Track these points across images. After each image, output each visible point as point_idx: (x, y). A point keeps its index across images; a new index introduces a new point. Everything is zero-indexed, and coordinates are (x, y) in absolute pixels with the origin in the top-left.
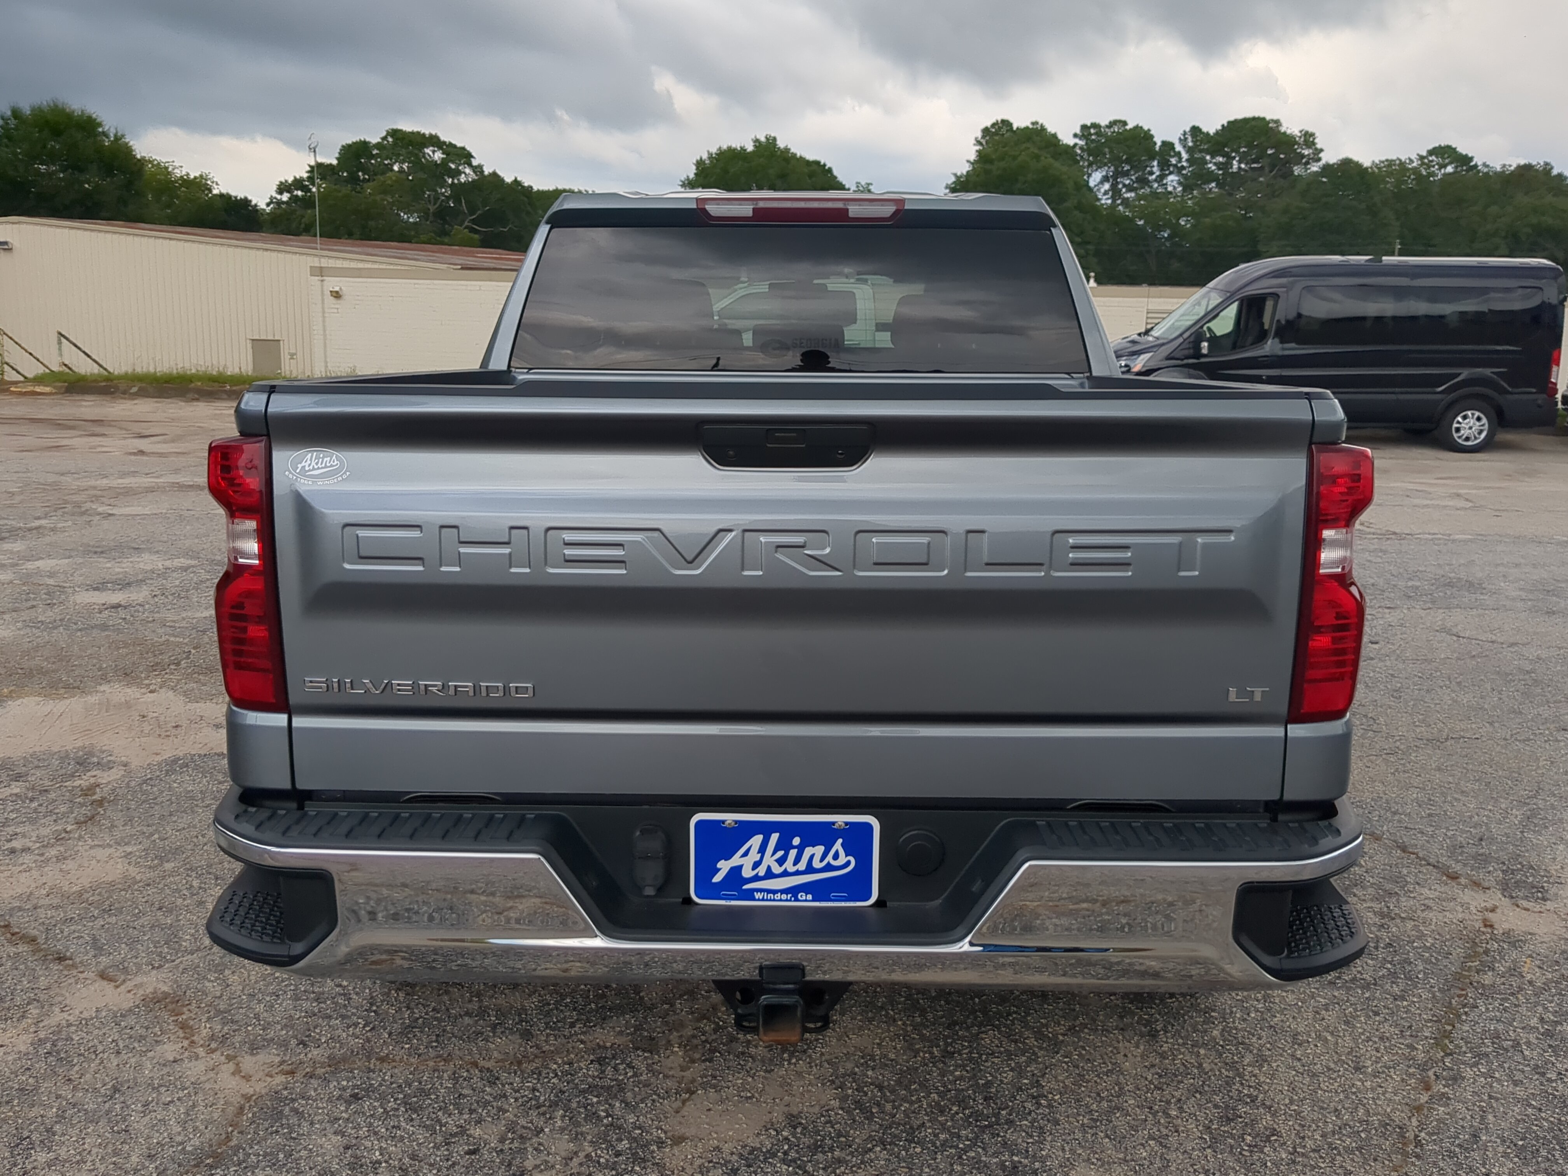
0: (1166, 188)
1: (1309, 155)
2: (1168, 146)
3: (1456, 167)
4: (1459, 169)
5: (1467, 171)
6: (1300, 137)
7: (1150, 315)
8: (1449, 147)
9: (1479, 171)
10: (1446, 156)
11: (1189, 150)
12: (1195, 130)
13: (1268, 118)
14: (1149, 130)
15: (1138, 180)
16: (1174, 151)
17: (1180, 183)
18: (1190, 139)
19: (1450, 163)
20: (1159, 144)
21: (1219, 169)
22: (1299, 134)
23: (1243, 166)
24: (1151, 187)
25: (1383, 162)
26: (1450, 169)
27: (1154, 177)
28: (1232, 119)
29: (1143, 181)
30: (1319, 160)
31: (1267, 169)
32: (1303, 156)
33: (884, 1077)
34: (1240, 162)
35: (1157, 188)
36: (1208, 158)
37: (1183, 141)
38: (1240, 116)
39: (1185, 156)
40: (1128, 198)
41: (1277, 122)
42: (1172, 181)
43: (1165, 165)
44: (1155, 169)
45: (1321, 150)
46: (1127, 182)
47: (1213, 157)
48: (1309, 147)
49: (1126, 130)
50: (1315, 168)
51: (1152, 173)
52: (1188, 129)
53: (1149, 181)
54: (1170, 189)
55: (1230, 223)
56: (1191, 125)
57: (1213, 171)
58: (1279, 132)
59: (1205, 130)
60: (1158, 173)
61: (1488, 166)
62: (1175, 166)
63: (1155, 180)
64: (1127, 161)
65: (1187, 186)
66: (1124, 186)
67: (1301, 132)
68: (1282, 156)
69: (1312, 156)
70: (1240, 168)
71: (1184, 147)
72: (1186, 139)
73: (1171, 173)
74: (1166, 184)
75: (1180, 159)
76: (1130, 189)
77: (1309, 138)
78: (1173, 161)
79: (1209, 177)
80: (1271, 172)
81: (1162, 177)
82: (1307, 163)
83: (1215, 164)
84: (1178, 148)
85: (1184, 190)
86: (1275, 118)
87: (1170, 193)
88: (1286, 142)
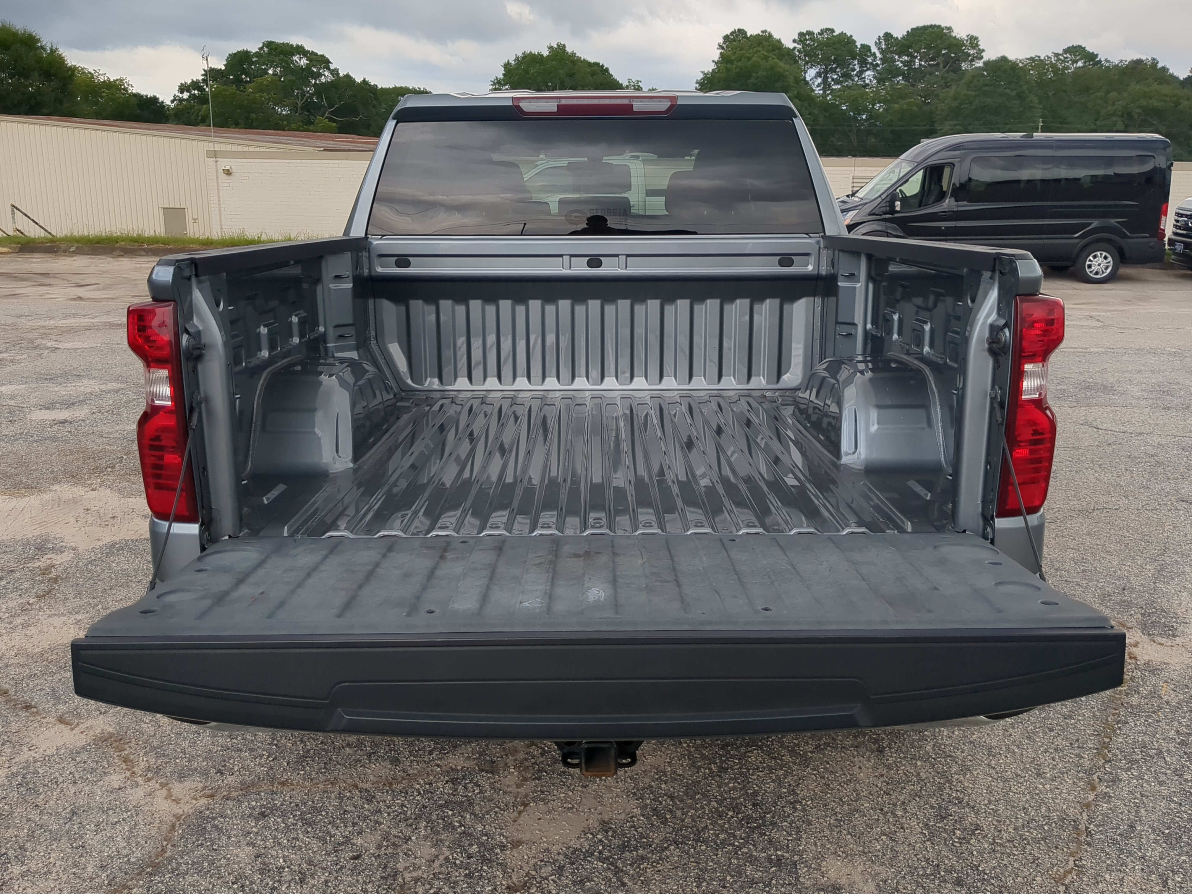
0: (864, 81)
1: (973, 54)
2: (866, 48)
3: (1085, 62)
4: (1087, 63)
5: (1093, 65)
6: (967, 41)
7: (855, 180)
8: (1080, 47)
9: (1102, 65)
10: (1078, 53)
11: (882, 52)
12: (888, 36)
13: (943, 25)
14: (851, 36)
15: (843, 75)
16: (871, 53)
17: (875, 77)
18: (883, 43)
19: (1081, 59)
20: (859, 46)
21: (905, 66)
22: (966, 38)
23: (923, 63)
24: (853, 80)
25: (1028, 59)
26: (1080, 64)
27: (855, 73)
28: (915, 27)
29: (847, 76)
30: (982, 58)
31: (941, 66)
32: (969, 55)
33: (674, 789)
34: (920, 60)
35: (858, 81)
36: (897, 57)
37: (878, 44)
38: (921, 24)
39: (879, 55)
40: (835, 89)
41: (949, 29)
42: (869, 76)
43: (863, 63)
44: (856, 67)
45: (983, 51)
46: (835, 77)
47: (899, 57)
48: (974, 48)
49: (833, 36)
50: (979, 64)
51: (854, 70)
52: (882, 35)
53: (852, 76)
54: (867, 81)
55: (914, 108)
56: (884, 32)
57: (900, 68)
58: (951, 36)
59: (895, 36)
60: (858, 70)
61: (1109, 61)
62: (871, 64)
63: (856, 75)
64: (835, 61)
65: (880, 80)
66: (833, 80)
67: (967, 36)
68: (953, 55)
69: (976, 55)
70: (920, 65)
71: (879, 49)
72: (880, 43)
73: (868, 69)
74: (864, 78)
75: (876, 57)
76: (837, 82)
77: (973, 41)
78: (870, 60)
79: (897, 72)
80: (944, 67)
81: (861, 72)
82: (972, 60)
83: (902, 62)
84: (874, 49)
85: (878, 82)
86: (948, 26)
87: (868, 85)
88: (956, 45)
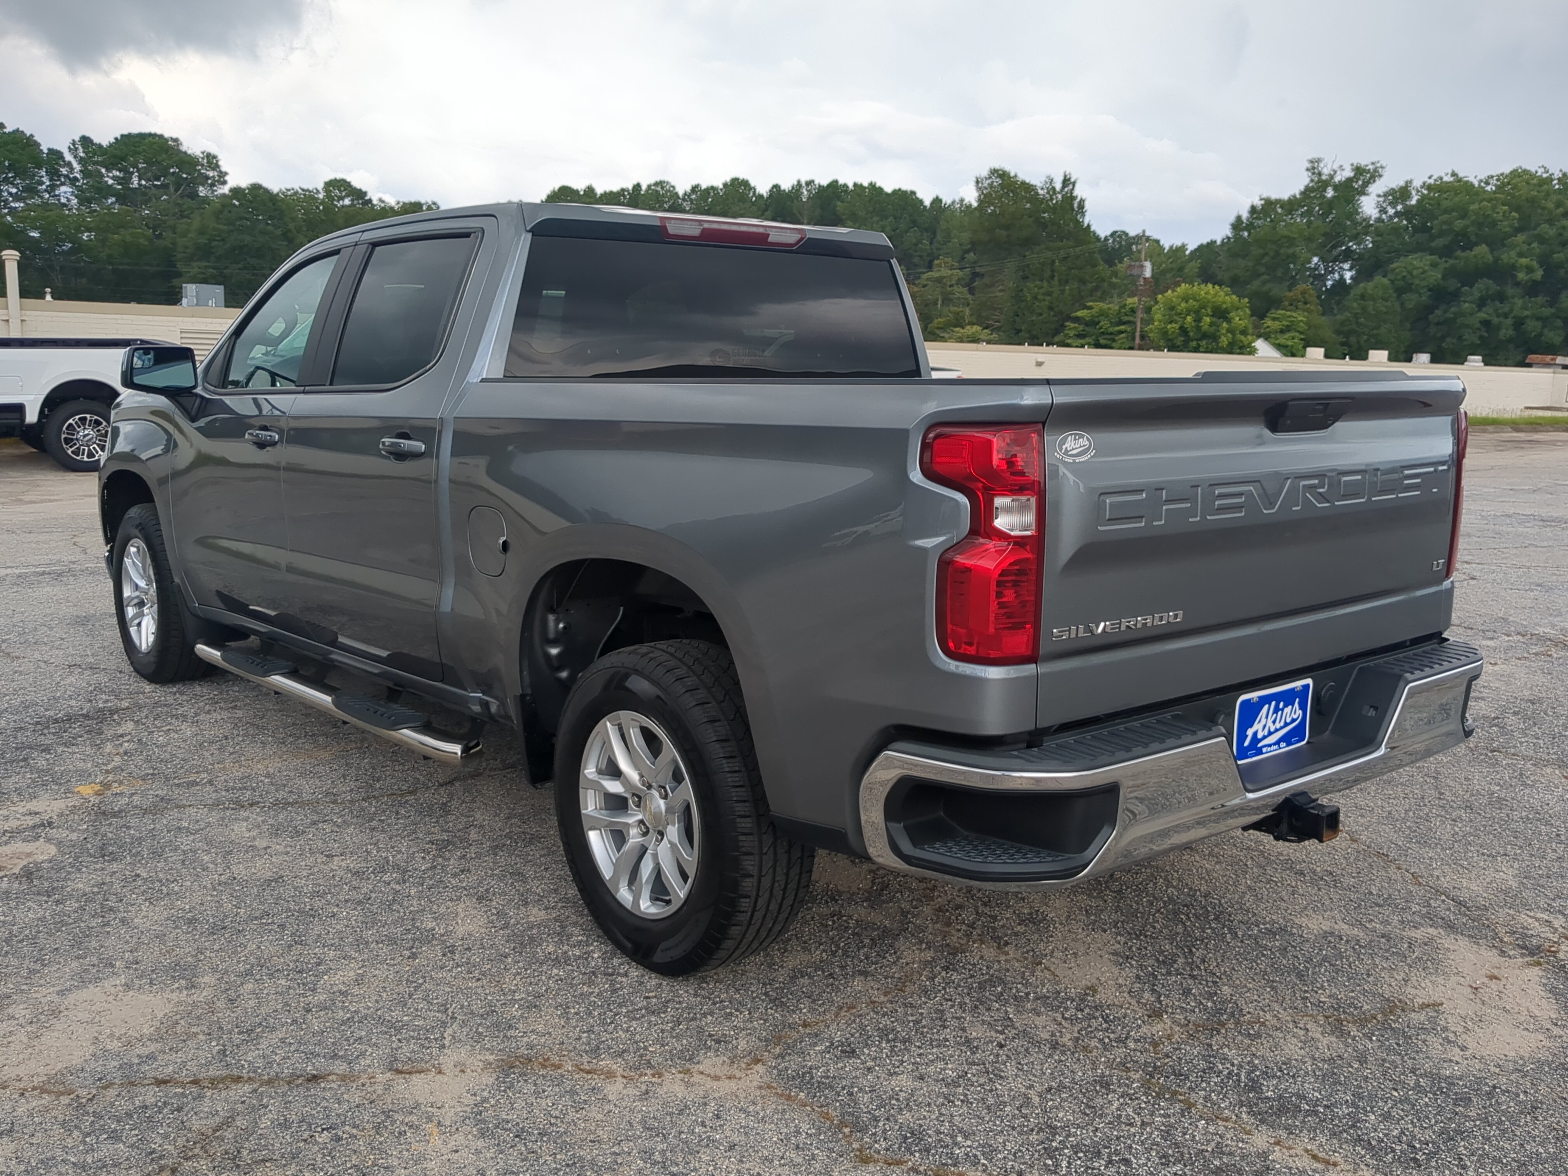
0: (59, 200)
1: (213, 177)
2: (55, 155)
3: (352, 200)
4: (356, 202)
5: (363, 204)
6: (203, 158)
8: (344, 181)
9: (373, 205)
10: (342, 189)
11: (81, 161)
12: (86, 141)
13: (166, 135)
14: (32, 136)
15: (26, 189)
16: (64, 161)
17: (72, 193)
18: (81, 149)
19: (347, 196)
20: (46, 151)
21: (119, 184)
22: (201, 156)
23: (143, 182)
24: (42, 197)
25: (289, 190)
26: (347, 202)
27: (44, 187)
28: (126, 132)
29: (31, 190)
30: (225, 183)
31: (172, 189)
32: (207, 178)
34: (140, 180)
35: (48, 199)
36: (103, 170)
37: (73, 150)
38: (135, 130)
39: (77, 166)
40: (16, 208)
41: (176, 140)
42: (65, 193)
43: (54, 174)
44: (44, 179)
45: (226, 174)
46: (14, 191)
47: (108, 170)
48: (213, 169)
49: (5, 133)
50: (225, 190)
51: (42, 183)
52: (77, 139)
53: (39, 191)
54: (63, 200)
55: (142, 241)
56: (81, 134)
57: (111, 186)
58: (181, 152)
59: (96, 140)
60: (48, 183)
61: (383, 202)
62: (66, 176)
63: (46, 191)
64: (10, 168)
65: (83, 200)
66: (10, 194)
67: (203, 153)
68: (185, 176)
69: (217, 178)
70: (140, 185)
71: (75, 157)
72: (76, 149)
73: (63, 184)
74: (59, 195)
75: (72, 169)
76: (17, 198)
77: (212, 160)
78: (64, 171)
79: (108, 191)
80: (176, 190)
81: (52, 188)
82: (212, 185)
83: (112, 178)
84: (68, 157)
85: (81, 203)
86: (174, 136)
87: (64, 205)
88: (188, 162)
